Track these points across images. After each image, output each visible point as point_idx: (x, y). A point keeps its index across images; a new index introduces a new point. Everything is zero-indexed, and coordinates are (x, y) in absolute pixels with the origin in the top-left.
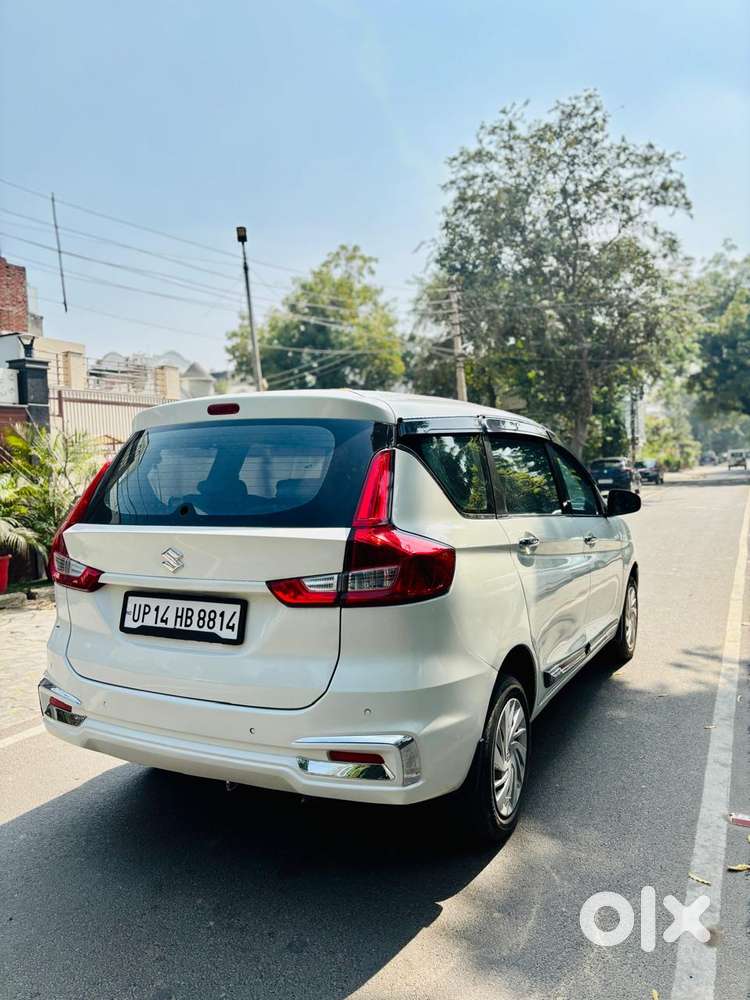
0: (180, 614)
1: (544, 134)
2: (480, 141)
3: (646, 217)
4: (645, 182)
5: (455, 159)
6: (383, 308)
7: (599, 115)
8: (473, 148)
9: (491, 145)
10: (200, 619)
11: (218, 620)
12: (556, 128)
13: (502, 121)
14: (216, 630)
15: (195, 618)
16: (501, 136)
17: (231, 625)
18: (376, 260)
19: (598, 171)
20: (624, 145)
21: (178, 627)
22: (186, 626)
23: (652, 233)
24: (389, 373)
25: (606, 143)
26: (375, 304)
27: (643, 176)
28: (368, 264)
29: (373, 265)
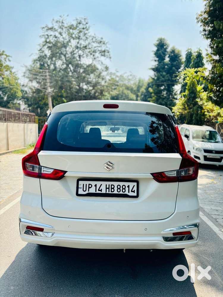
0: (108, 187)
1: (71, 27)
2: (53, 24)
3: (99, 59)
4: (100, 49)
5: (43, 28)
6: (13, 73)
7: (87, 25)
8: (50, 26)
9: (56, 26)
10: (118, 189)
11: (127, 189)
12: (75, 26)
13: (60, 19)
14: (127, 193)
15: (116, 188)
16: (59, 24)
17: (133, 190)
18: (11, 57)
19: (87, 42)
20: (95, 36)
21: (108, 192)
22: (111, 192)
23: (101, 64)
24: (16, 96)
25: (89, 34)
26: (11, 72)
27: (99, 47)
28: (8, 58)
29: (10, 58)
